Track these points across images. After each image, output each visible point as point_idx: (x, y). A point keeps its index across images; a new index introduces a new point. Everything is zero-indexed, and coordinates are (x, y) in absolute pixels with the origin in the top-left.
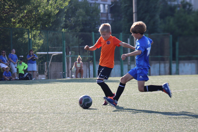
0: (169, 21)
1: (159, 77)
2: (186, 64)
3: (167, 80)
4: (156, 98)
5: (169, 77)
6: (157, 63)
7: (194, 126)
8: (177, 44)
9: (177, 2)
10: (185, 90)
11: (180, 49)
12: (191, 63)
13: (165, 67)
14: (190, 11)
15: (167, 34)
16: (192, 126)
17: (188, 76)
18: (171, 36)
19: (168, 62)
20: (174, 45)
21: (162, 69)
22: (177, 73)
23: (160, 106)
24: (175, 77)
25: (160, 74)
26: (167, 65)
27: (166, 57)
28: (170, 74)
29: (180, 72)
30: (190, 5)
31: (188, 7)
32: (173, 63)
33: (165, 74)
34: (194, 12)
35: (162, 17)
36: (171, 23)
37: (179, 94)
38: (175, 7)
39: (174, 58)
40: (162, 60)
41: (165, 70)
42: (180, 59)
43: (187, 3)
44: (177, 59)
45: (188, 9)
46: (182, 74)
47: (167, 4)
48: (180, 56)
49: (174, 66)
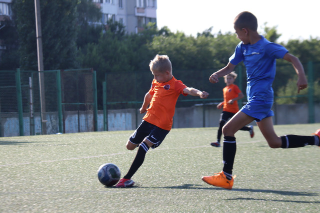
0: (91, 50)
1: (79, 134)
2: (118, 115)
3: (91, 139)
4: (76, 167)
5: (93, 135)
6: (75, 114)
7: (138, 206)
8: (104, 84)
9: (101, 22)
10: (119, 153)
11: (108, 91)
12: (125, 113)
13: (87, 120)
14: (121, 35)
15: (88, 69)
16: (135, 207)
17: (122, 132)
18: (95, 72)
19: (91, 111)
20: (100, 86)
21: (83, 123)
22: (106, 128)
23: (85, 179)
24: (102, 134)
25: (79, 131)
26: (91, 117)
27: (88, 104)
28: (95, 129)
29: (109, 128)
30: (121, 27)
31: (118, 29)
32: (99, 113)
33: (88, 130)
34: (127, 37)
35: (81, 44)
36: (94, 53)
37: (111, 159)
38: (100, 29)
39: (100, 106)
40: (82, 109)
41: (87, 124)
42: (109, 107)
43: (116, 24)
44: (105, 107)
45: (119, 32)
46: (112, 130)
47: (86, 24)
48: (109, 103)
49: (100, 118)
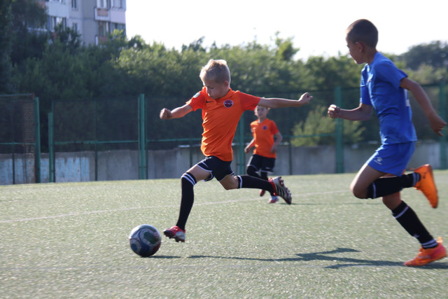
0: (32, 67)
1: (14, 187)
2: (70, 160)
3: (31, 194)
4: (8, 233)
5: (34, 188)
6: (8, 158)
7: (95, 289)
8: (51, 116)
9: (47, 28)
10: (71, 213)
11: (56, 126)
12: (80, 157)
13: (25, 167)
14: (74, 47)
15: (27, 95)
16: (92, 290)
17: (76, 184)
18: (37, 99)
19: (32, 154)
20: (44, 119)
21: (19, 171)
22: (52, 179)
23: (20, 250)
24: (47, 187)
25: (14, 183)
26: (31, 163)
27: (27, 144)
28: (37, 180)
29: (57, 178)
30: (75, 35)
31: (70, 38)
32: (43, 157)
33: (26, 182)
34: (83, 50)
35: (17, 59)
36: (36, 71)
37: (58, 223)
38: (44, 38)
39: (45, 147)
40: (19, 151)
41: (25, 173)
42: (57, 149)
43: (68, 30)
44: (51, 148)
45: (72, 42)
46: (61, 182)
47: (25, 30)
48: (57, 143)
49: (45, 164)
